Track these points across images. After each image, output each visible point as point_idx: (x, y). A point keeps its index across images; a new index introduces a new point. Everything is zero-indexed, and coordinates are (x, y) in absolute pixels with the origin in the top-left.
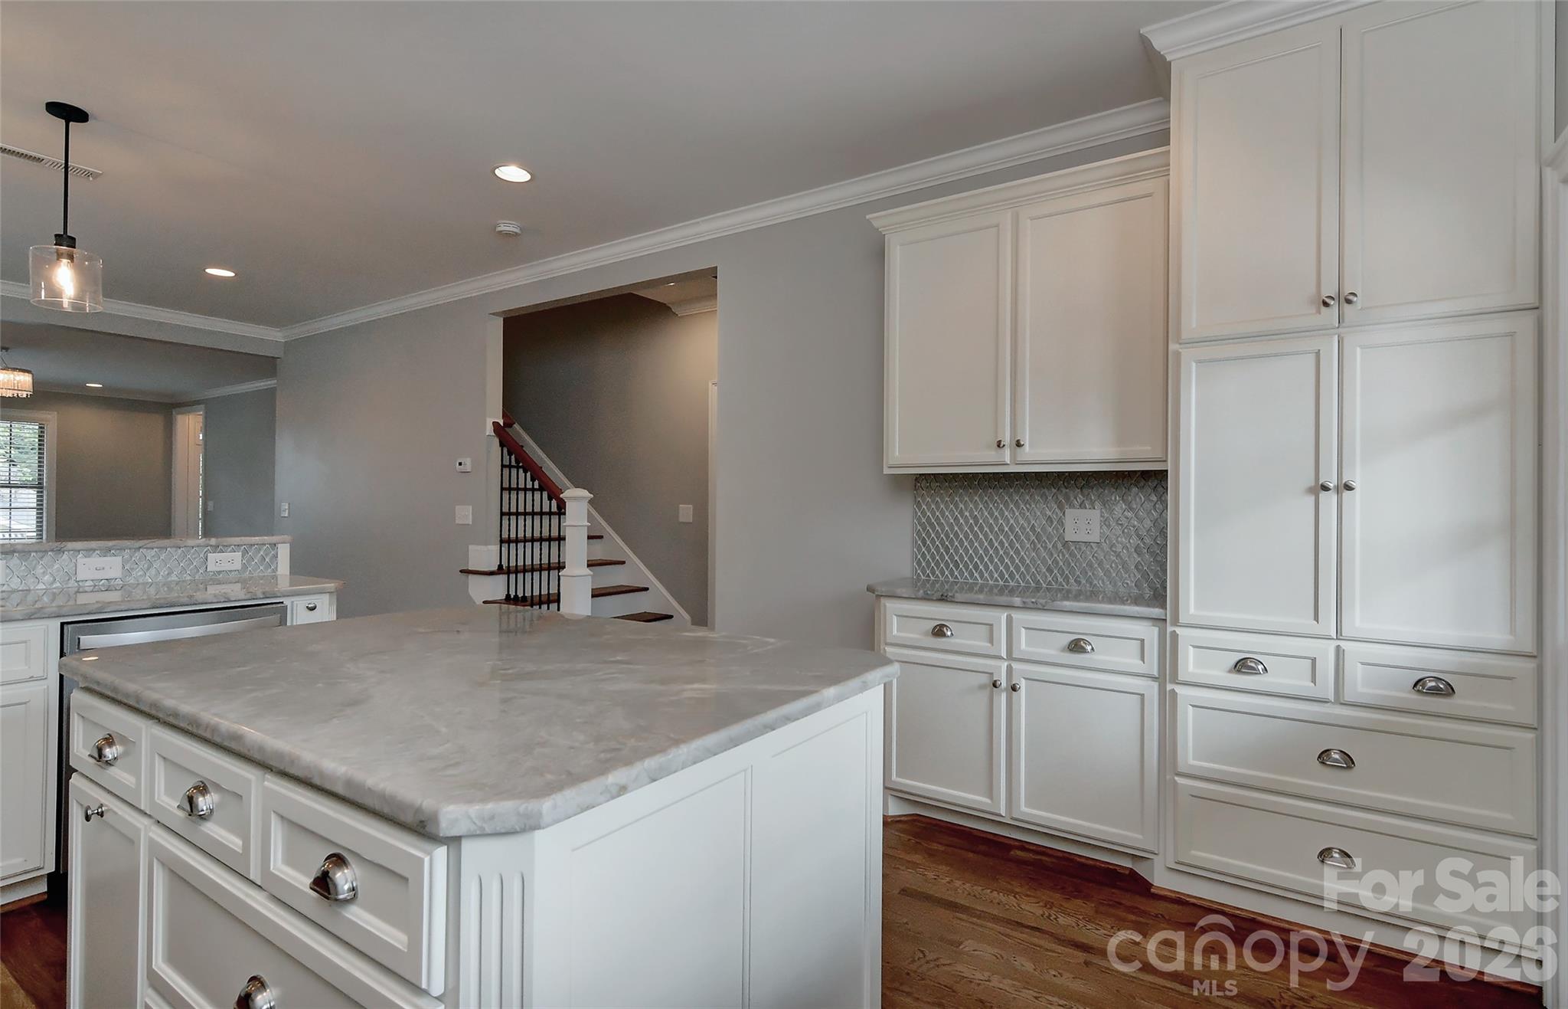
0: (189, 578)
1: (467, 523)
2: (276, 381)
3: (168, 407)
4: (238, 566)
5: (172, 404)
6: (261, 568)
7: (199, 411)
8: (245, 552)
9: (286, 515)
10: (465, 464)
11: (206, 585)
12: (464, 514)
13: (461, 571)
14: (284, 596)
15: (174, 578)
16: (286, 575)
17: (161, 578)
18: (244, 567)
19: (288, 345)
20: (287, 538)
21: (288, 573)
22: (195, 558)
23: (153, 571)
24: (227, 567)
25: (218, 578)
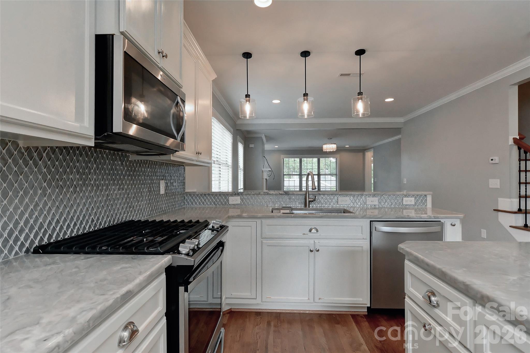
0: (397, 206)
1: (498, 187)
2: (401, 136)
3: (363, 150)
4: (413, 203)
5: (364, 149)
6: (421, 204)
7: (372, 150)
8: (416, 198)
9: (406, 183)
10: (495, 160)
11: (403, 210)
12: (494, 183)
13: (494, 210)
14: (442, 218)
15: (393, 206)
16: (431, 208)
17: (389, 206)
18: (416, 203)
19: (405, 123)
20: (431, 193)
21: (431, 207)
22: (399, 199)
23: (387, 203)
24: (409, 203)
25: (407, 207)
